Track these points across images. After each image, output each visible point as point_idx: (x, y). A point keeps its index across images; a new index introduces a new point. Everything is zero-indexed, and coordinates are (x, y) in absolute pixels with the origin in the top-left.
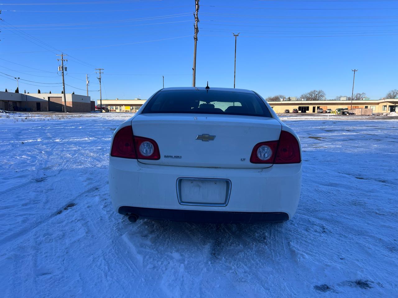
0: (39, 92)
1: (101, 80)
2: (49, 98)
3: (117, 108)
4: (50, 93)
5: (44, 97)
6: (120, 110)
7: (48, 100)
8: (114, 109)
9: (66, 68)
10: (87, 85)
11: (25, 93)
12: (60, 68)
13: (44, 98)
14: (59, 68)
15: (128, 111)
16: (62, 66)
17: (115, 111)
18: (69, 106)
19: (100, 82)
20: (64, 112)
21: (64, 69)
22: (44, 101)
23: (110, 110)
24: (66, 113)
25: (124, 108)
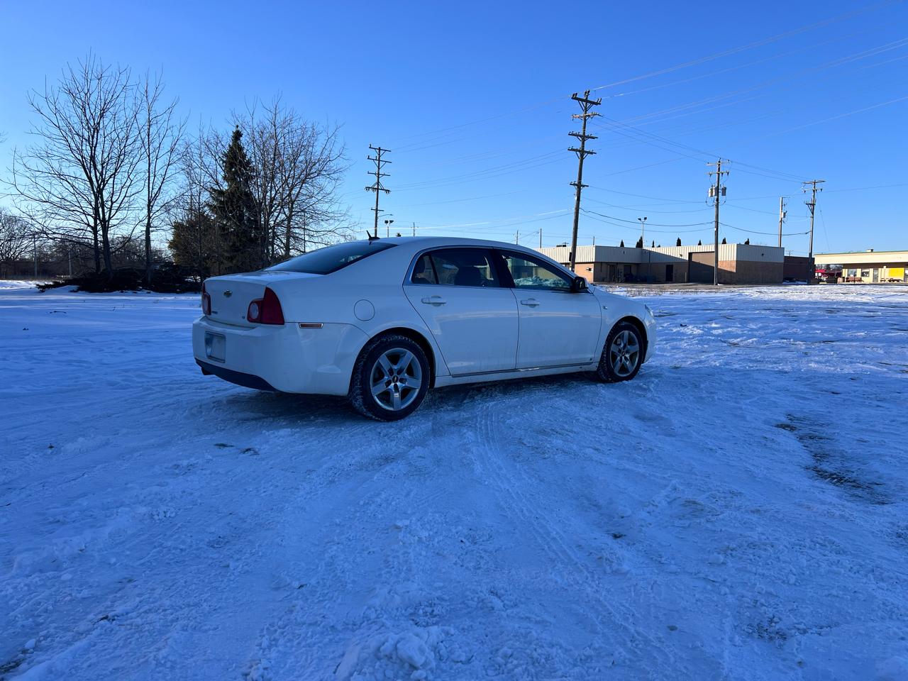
0: (679, 243)
1: (815, 207)
2: (690, 254)
3: (868, 273)
4: (700, 244)
5: (681, 253)
6: (875, 277)
7: (687, 259)
8: (859, 275)
9: (724, 190)
10: (781, 221)
11: (653, 247)
12: (712, 190)
13: (681, 255)
14: (710, 191)
15: (898, 281)
16: (717, 185)
17: (860, 280)
18: (729, 270)
19: (813, 213)
20: (712, 282)
21: (719, 191)
22: (680, 262)
23: (847, 278)
24: (717, 284)
25: (885, 273)
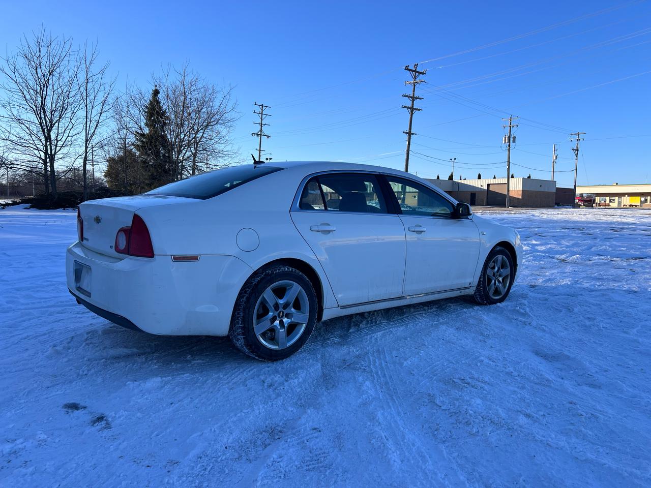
0: (479, 177)
1: (579, 152)
2: (488, 185)
3: (614, 200)
4: (495, 178)
5: (482, 184)
6: (619, 203)
7: (486, 189)
8: (608, 202)
9: (514, 138)
10: (554, 162)
11: (461, 179)
12: (505, 138)
13: (482, 186)
15: (636, 206)
16: (509, 135)
17: (609, 205)
18: (516, 197)
19: (577, 156)
20: (504, 206)
21: (511, 139)
22: (481, 191)
23: (599, 204)
24: (508, 207)
25: (626, 200)
